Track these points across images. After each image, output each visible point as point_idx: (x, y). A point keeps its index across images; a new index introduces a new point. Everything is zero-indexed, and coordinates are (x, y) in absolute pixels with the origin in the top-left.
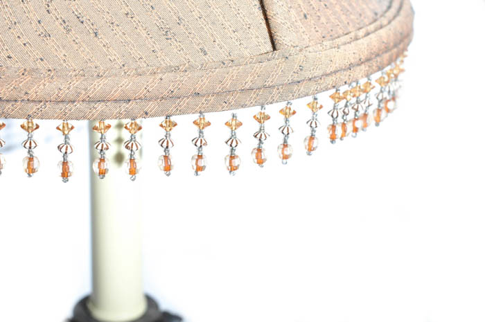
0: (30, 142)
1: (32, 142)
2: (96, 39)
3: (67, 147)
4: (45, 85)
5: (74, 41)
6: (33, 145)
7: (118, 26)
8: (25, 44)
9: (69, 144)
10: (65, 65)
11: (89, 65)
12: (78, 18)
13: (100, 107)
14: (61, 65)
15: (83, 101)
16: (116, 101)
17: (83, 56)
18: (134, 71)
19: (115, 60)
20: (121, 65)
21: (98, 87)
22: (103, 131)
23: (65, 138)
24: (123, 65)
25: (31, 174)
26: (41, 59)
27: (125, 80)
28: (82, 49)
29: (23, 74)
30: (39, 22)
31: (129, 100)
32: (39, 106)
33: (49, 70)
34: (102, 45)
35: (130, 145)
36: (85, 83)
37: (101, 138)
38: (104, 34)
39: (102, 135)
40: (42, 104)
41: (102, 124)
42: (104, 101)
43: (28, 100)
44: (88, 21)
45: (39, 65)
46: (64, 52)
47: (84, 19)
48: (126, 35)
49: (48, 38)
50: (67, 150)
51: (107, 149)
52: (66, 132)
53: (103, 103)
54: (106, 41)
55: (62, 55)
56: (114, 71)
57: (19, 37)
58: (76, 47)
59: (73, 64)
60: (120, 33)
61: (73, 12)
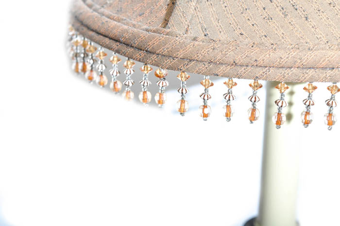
0: (255, 97)
1: (257, 98)
2: (306, 22)
3: (283, 102)
4: (270, 55)
5: (290, 23)
6: (257, 99)
7: (323, 12)
8: (253, 25)
9: (283, 100)
10: (283, 40)
11: (301, 41)
12: (293, 6)
13: (311, 72)
14: (280, 41)
15: (298, 68)
16: (323, 68)
17: (296, 34)
18: (337, 47)
19: (320, 38)
20: (325, 41)
21: (309, 57)
22: (311, 91)
23: (282, 96)
24: (327, 42)
25: (253, 121)
26: (266, 36)
27: (331, 53)
28: (296, 29)
29: (252, 46)
30: (264, 9)
31: (333, 68)
32: (264, 70)
33: (272, 44)
34: (311, 27)
35: (330, 103)
36: (300, 54)
37: (309, 97)
38: (313, 18)
39: (310, 94)
40: (267, 69)
41: (311, 85)
42: (313, 68)
43: (257, 65)
44: (300, 8)
45: (264, 40)
46: (282, 31)
47: (297, 7)
48: (329, 20)
49: (271, 20)
50: (282, 104)
51: (313, 105)
52: (282, 91)
53: (313, 70)
54: (314, 23)
55: (281, 34)
56: (321, 46)
57: (248, 19)
58: (291, 27)
59: (289, 40)
60: (325, 18)
61: (290, 2)
